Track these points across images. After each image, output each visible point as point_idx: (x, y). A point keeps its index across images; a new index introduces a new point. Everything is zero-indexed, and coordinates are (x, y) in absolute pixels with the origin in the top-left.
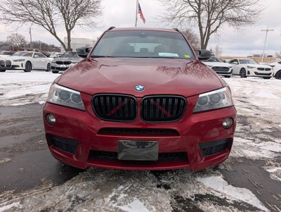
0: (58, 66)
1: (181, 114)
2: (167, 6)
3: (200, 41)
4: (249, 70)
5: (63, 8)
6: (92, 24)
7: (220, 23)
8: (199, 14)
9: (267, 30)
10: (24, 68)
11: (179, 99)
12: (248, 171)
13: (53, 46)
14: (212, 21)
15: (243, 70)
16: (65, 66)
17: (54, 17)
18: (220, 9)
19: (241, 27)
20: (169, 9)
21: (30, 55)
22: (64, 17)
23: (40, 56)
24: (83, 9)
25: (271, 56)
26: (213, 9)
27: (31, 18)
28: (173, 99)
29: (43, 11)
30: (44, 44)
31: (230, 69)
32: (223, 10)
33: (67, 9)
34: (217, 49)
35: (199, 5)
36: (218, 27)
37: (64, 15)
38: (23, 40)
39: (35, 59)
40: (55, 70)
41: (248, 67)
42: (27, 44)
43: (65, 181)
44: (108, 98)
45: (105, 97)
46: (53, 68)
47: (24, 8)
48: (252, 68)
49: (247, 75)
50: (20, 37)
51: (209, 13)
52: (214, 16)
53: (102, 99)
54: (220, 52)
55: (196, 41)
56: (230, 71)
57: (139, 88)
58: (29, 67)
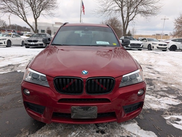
0: (29, 43)
1: (111, 89)
2: (101, 3)
3: (122, 25)
4: (153, 45)
5: (31, 3)
6: (52, 15)
7: (135, 15)
8: (122, 8)
9: (165, 19)
10: (6, 44)
11: (110, 79)
12: (153, 119)
13: (25, 28)
14: (130, 14)
15: (149, 45)
16: (34, 43)
17: (26, 10)
18: (135, 6)
19: (149, 17)
20: (102, 5)
21: (10, 35)
22: (33, 10)
23: (17, 36)
24: (45, 4)
25: (167, 35)
26: (131, 5)
27: (10, 10)
28: (107, 79)
29: (18, 6)
30: (19, 26)
31: (142, 45)
32: (137, 6)
33: (34, 4)
34: (133, 30)
35: (122, 3)
36: (134, 17)
37: (32, 8)
38: (4, 23)
39: (13, 39)
40: (28, 46)
41: (153, 44)
42: (7, 26)
43: (37, 130)
44: (64, 80)
45: (62, 79)
46: (26, 44)
47: (4, 3)
48: (155, 44)
49: (152, 48)
50: (3, 21)
51: (128, 8)
52: (132, 10)
53: (60, 80)
54: (135, 32)
55: (120, 25)
56: (141, 46)
57: (85, 72)
58: (9, 44)
